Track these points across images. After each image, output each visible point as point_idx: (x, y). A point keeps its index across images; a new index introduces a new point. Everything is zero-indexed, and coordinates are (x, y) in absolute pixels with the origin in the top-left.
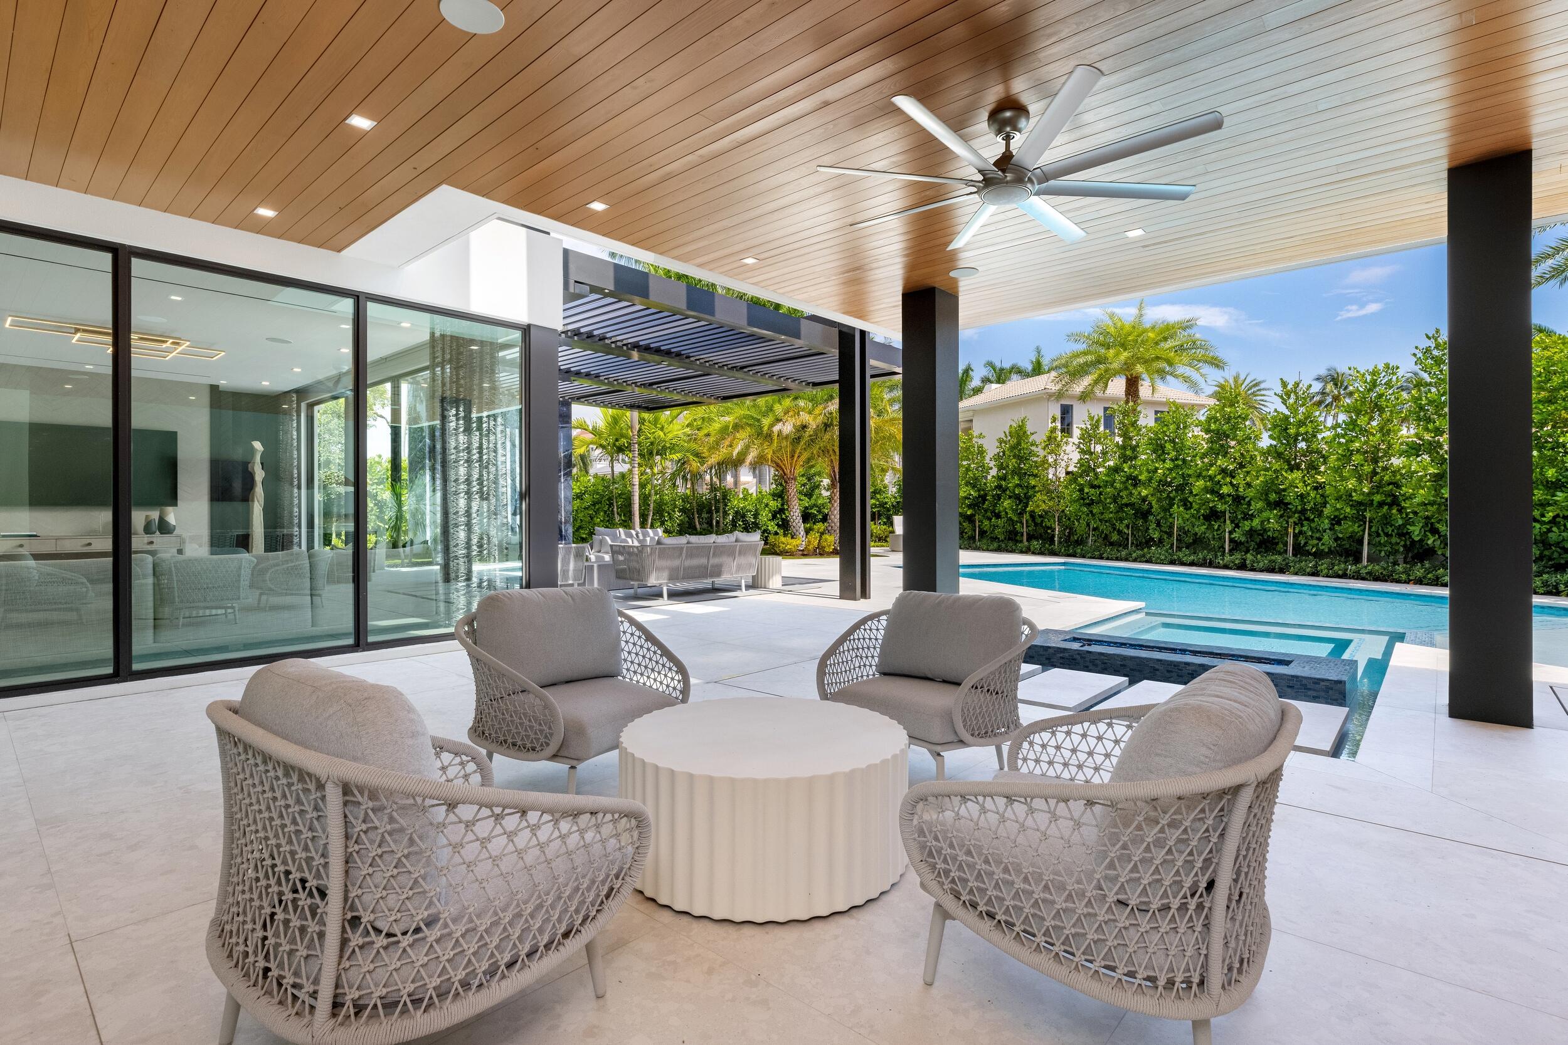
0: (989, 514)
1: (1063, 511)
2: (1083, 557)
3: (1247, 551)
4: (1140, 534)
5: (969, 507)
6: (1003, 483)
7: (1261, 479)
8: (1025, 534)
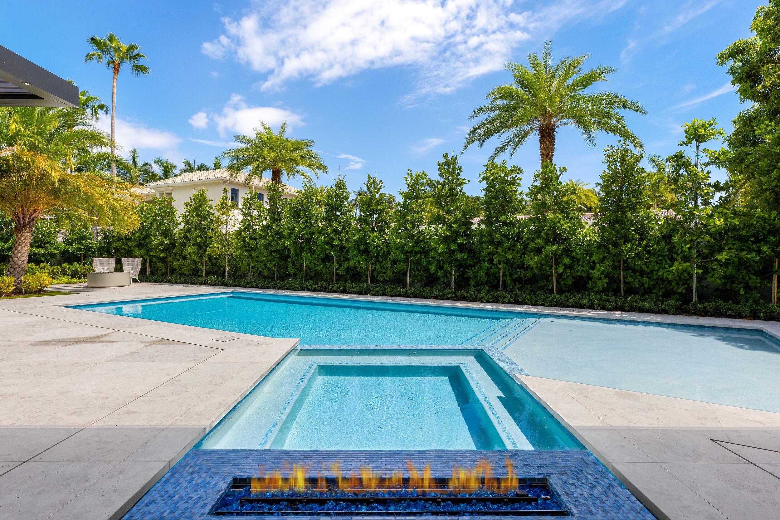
0: (178, 257)
1: (231, 255)
2: (245, 286)
3: (346, 281)
4: (282, 270)
5: (162, 251)
6: (188, 234)
7: (357, 236)
8: (204, 271)
